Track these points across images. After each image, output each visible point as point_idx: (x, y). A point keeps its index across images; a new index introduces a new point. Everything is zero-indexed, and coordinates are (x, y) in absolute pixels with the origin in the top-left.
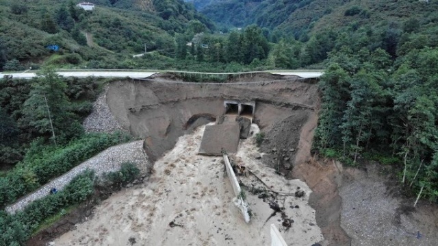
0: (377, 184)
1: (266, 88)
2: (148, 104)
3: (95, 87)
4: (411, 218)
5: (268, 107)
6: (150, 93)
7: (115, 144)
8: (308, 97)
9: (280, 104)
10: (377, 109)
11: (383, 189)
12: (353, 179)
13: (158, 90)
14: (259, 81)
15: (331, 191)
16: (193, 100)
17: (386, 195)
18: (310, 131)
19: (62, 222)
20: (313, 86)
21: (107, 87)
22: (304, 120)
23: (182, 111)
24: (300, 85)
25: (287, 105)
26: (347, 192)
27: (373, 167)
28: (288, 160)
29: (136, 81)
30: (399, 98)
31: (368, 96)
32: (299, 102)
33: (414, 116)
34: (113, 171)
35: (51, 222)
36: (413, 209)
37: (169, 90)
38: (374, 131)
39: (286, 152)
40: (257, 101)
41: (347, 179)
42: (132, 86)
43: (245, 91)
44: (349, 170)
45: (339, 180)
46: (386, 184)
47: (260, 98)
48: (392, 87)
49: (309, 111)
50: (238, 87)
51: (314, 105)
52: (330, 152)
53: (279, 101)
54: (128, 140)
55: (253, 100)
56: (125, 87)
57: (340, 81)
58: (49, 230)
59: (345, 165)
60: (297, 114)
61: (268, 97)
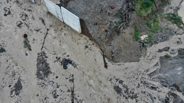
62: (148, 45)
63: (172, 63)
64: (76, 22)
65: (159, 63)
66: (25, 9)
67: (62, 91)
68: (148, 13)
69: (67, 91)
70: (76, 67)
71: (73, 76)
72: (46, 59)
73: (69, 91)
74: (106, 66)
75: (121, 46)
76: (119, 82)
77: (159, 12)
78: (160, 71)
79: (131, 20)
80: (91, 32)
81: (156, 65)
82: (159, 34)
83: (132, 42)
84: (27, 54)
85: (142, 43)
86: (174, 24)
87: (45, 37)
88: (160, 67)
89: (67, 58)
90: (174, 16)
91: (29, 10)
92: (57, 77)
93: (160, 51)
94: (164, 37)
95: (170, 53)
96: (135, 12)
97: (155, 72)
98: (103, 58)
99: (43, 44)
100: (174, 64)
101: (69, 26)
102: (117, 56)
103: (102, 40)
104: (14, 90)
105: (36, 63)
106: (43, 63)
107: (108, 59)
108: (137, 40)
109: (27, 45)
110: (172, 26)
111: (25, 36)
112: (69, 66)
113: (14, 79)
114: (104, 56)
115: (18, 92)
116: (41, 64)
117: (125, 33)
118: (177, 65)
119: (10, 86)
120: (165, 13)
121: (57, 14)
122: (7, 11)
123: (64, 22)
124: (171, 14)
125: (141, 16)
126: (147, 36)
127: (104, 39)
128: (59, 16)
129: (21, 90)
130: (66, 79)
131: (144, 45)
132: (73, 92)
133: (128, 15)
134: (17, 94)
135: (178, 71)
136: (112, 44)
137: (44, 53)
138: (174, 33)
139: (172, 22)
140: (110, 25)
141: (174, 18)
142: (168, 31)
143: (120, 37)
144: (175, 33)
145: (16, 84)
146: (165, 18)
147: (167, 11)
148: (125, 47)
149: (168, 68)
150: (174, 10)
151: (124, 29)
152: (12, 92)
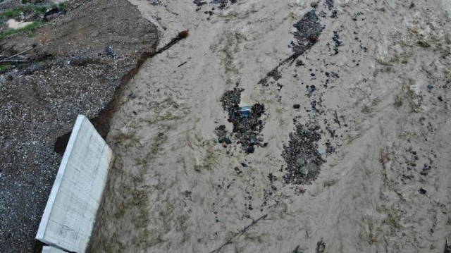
67: (313, 75)
69: (303, 66)
71: (263, 82)
73: (300, 64)
130: (281, 86)
132: (295, 57)
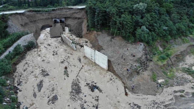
0: (105, 35)
1: (67, 13)
2: (26, 22)
3: (6, 17)
4: (114, 39)
5: (70, 20)
6: (26, 18)
7: (24, 35)
8: (82, 14)
9: (73, 18)
10: (103, 14)
11: (107, 35)
12: (100, 34)
13: (28, 17)
14: (64, 11)
15: (95, 39)
16: (41, 20)
17: (108, 36)
18: (85, 25)
19: (17, 60)
20: (83, 11)
21: (10, 17)
22: (82, 22)
23: (38, 24)
24: (79, 11)
25: (76, 18)
26: (99, 38)
27: (104, 31)
28: (81, 35)
29: (20, 14)
30: (108, 10)
31: (100, 11)
32: (80, 16)
33: (112, 14)
34: (26, 44)
35: (15, 60)
36: (114, 37)
37: (31, 17)
38: (102, 21)
39: (79, 32)
40: (65, 18)
41: (98, 35)
42: (19, 16)
43: (60, 14)
44: (98, 33)
45: (96, 35)
46: (107, 34)
47: (66, 17)
48: (105, 8)
49: (83, 19)
50: (57, 13)
51: (85, 17)
52: (92, 29)
53: (73, 17)
54: (28, 34)
55: (64, 17)
56: (16, 17)
57: (92, 7)
58: (15, 63)
59: (97, 31)
60: (79, 20)
61: (69, 16)
62: (165, 87)
63: (185, 100)
64: (105, 60)
65: (174, 99)
66: (68, 53)
67: (88, 106)
68: (164, 64)
69: (92, 106)
70: (101, 92)
71: (98, 97)
72: (78, 83)
73: (94, 106)
74: (126, 94)
75: (140, 82)
76: (137, 107)
77: (174, 66)
78: (175, 104)
79: (149, 66)
80: (115, 69)
81: (171, 100)
82: (174, 80)
83: (149, 81)
84: (65, 79)
85: (159, 85)
86: (189, 75)
87: (80, 70)
88: (175, 101)
89: (95, 85)
90: (189, 70)
91: (71, 54)
92: (85, 96)
93: (175, 92)
94: (180, 83)
95: (185, 94)
96: (152, 62)
97: (170, 104)
98: (124, 89)
99: (78, 74)
100: (187, 101)
101: (99, 66)
102: (136, 88)
103: (124, 76)
104: (51, 100)
105: (71, 85)
106: (76, 86)
107: (129, 89)
108: (154, 81)
109: (66, 73)
110: (186, 76)
111: (66, 68)
112: (96, 90)
113: (53, 93)
114: (125, 87)
115: (54, 102)
116: (75, 86)
117: (143, 74)
118: (190, 101)
119: (48, 97)
120: (180, 67)
121: (92, 56)
122: (55, 52)
123: (95, 63)
124: (186, 68)
125: (158, 65)
126: (163, 80)
127: (126, 75)
128: (93, 58)
129: (57, 101)
130: (93, 98)
131: (161, 86)
132: (97, 107)
133: (146, 63)
134: (53, 103)
135: (191, 106)
136: (132, 80)
137: (78, 79)
138: (188, 81)
139: (187, 74)
140: (131, 66)
141: (189, 71)
142: (183, 80)
143: (139, 76)
144: (190, 81)
145: (53, 96)
146: (181, 70)
147: (182, 66)
148: (143, 84)
149: (181, 103)
150: (188, 66)
151: (143, 71)
152: (49, 101)
